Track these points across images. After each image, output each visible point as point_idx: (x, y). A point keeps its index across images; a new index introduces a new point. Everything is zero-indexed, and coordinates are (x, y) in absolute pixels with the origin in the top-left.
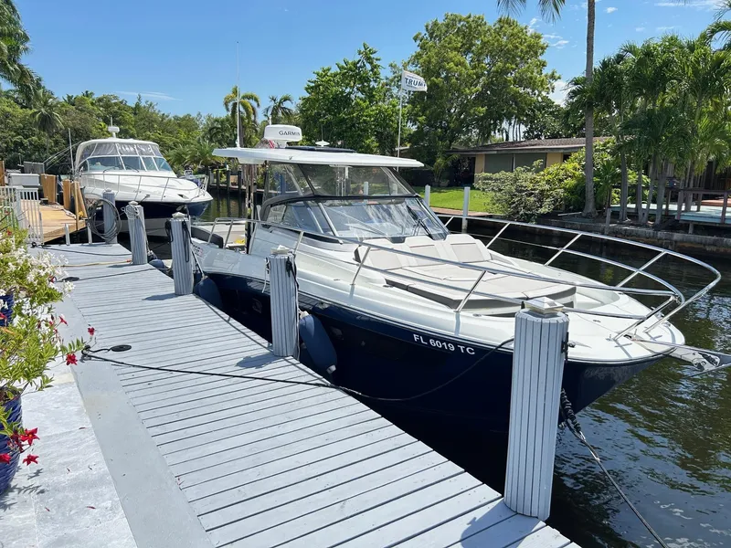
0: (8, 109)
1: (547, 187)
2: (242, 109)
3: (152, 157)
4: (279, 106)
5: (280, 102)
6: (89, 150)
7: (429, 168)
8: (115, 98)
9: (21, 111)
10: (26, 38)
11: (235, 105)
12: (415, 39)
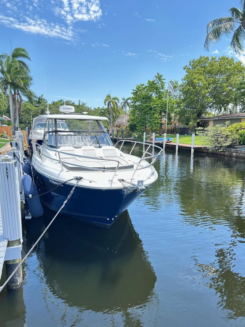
0: (30, 108)
1: (230, 134)
2: (112, 104)
3: (60, 123)
4: (126, 102)
5: (127, 100)
6: (36, 120)
7: (186, 127)
8: (71, 102)
9: (35, 108)
10: (31, 79)
11: (109, 102)
12: (184, 69)
